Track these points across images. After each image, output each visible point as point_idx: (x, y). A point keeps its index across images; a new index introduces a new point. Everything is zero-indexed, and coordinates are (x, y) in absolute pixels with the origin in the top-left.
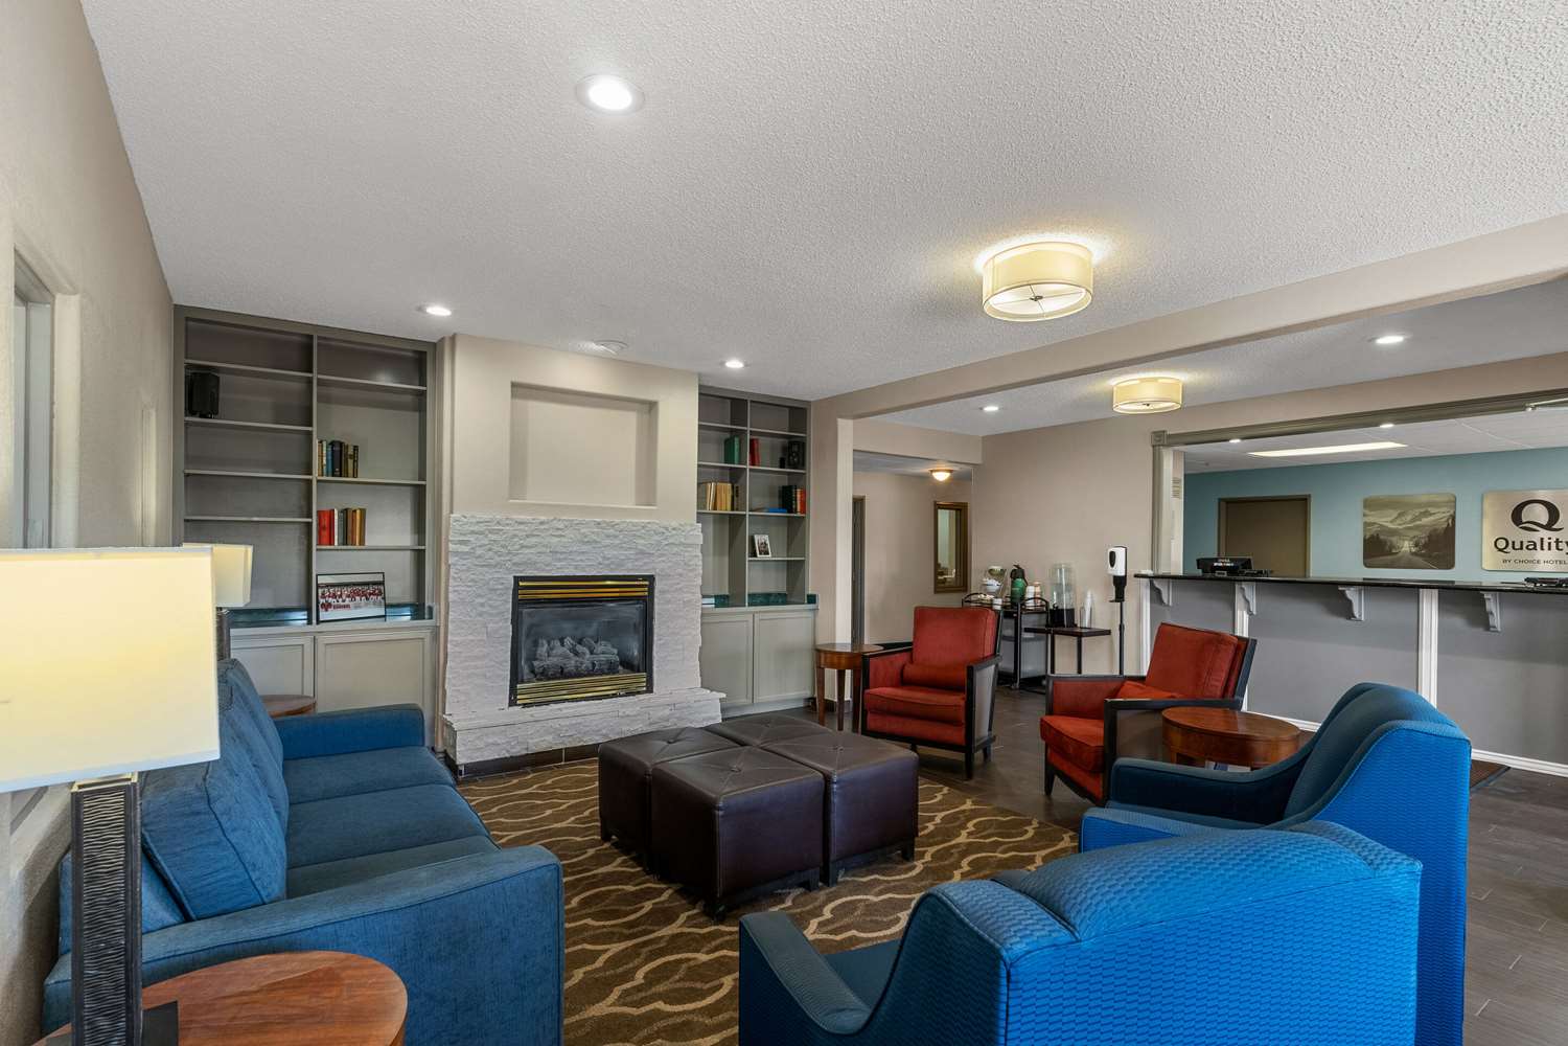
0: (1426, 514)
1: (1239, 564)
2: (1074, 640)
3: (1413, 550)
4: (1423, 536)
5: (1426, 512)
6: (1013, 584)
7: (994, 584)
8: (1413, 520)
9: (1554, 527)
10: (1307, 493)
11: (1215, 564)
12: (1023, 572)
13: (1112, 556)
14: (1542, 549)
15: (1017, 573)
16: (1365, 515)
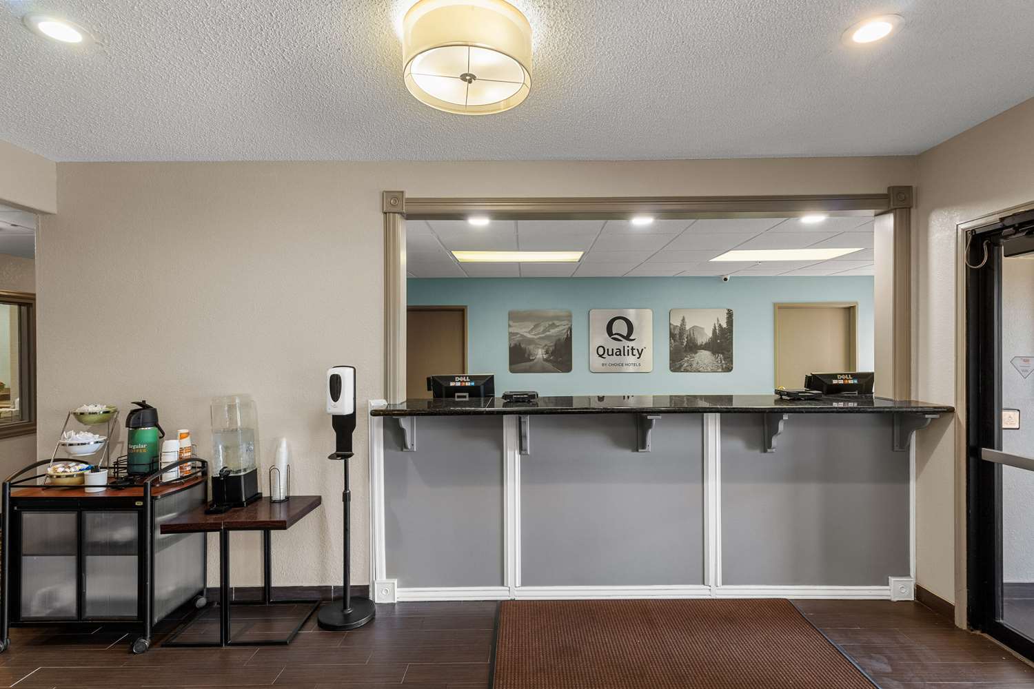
0: (553, 326)
1: (481, 383)
2: (258, 535)
3: (545, 357)
4: (551, 344)
5: (553, 324)
6: (132, 439)
7: (88, 442)
8: (544, 331)
9: (631, 338)
10: (465, 304)
11: (452, 384)
12: (154, 412)
13: (335, 383)
14: (624, 355)
15: (143, 415)
16: (510, 326)
